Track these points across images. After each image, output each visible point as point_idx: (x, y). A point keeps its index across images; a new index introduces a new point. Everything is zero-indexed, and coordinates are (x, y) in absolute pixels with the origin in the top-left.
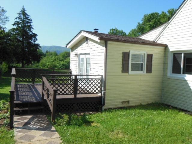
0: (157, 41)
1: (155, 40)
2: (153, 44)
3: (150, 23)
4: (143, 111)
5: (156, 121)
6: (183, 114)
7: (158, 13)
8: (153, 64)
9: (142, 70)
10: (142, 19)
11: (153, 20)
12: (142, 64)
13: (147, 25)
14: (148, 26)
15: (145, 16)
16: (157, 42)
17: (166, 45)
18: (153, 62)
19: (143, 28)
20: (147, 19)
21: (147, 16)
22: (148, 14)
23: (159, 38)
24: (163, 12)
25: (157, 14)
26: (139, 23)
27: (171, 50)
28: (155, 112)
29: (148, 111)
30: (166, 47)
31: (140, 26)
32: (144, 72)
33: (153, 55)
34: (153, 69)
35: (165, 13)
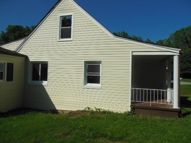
0: (18, 51)
1: (16, 51)
2: (14, 54)
3: (15, 34)
4: (3, 119)
5: (14, 126)
6: (40, 113)
7: (23, 27)
8: (14, 73)
9: (2, 79)
10: (6, 28)
11: (18, 32)
12: (2, 72)
13: (11, 35)
14: (13, 36)
15: (10, 26)
16: (19, 53)
17: (26, 56)
18: (14, 70)
19: (8, 38)
20: (12, 30)
21: (11, 27)
22: (13, 26)
23: (20, 49)
24: (27, 27)
25: (21, 27)
26: (3, 32)
27: (31, 60)
28: (15, 118)
29: (7, 118)
30: (26, 57)
31: (4, 35)
32: (4, 80)
33: (14, 64)
34: (14, 77)
35: (29, 28)
